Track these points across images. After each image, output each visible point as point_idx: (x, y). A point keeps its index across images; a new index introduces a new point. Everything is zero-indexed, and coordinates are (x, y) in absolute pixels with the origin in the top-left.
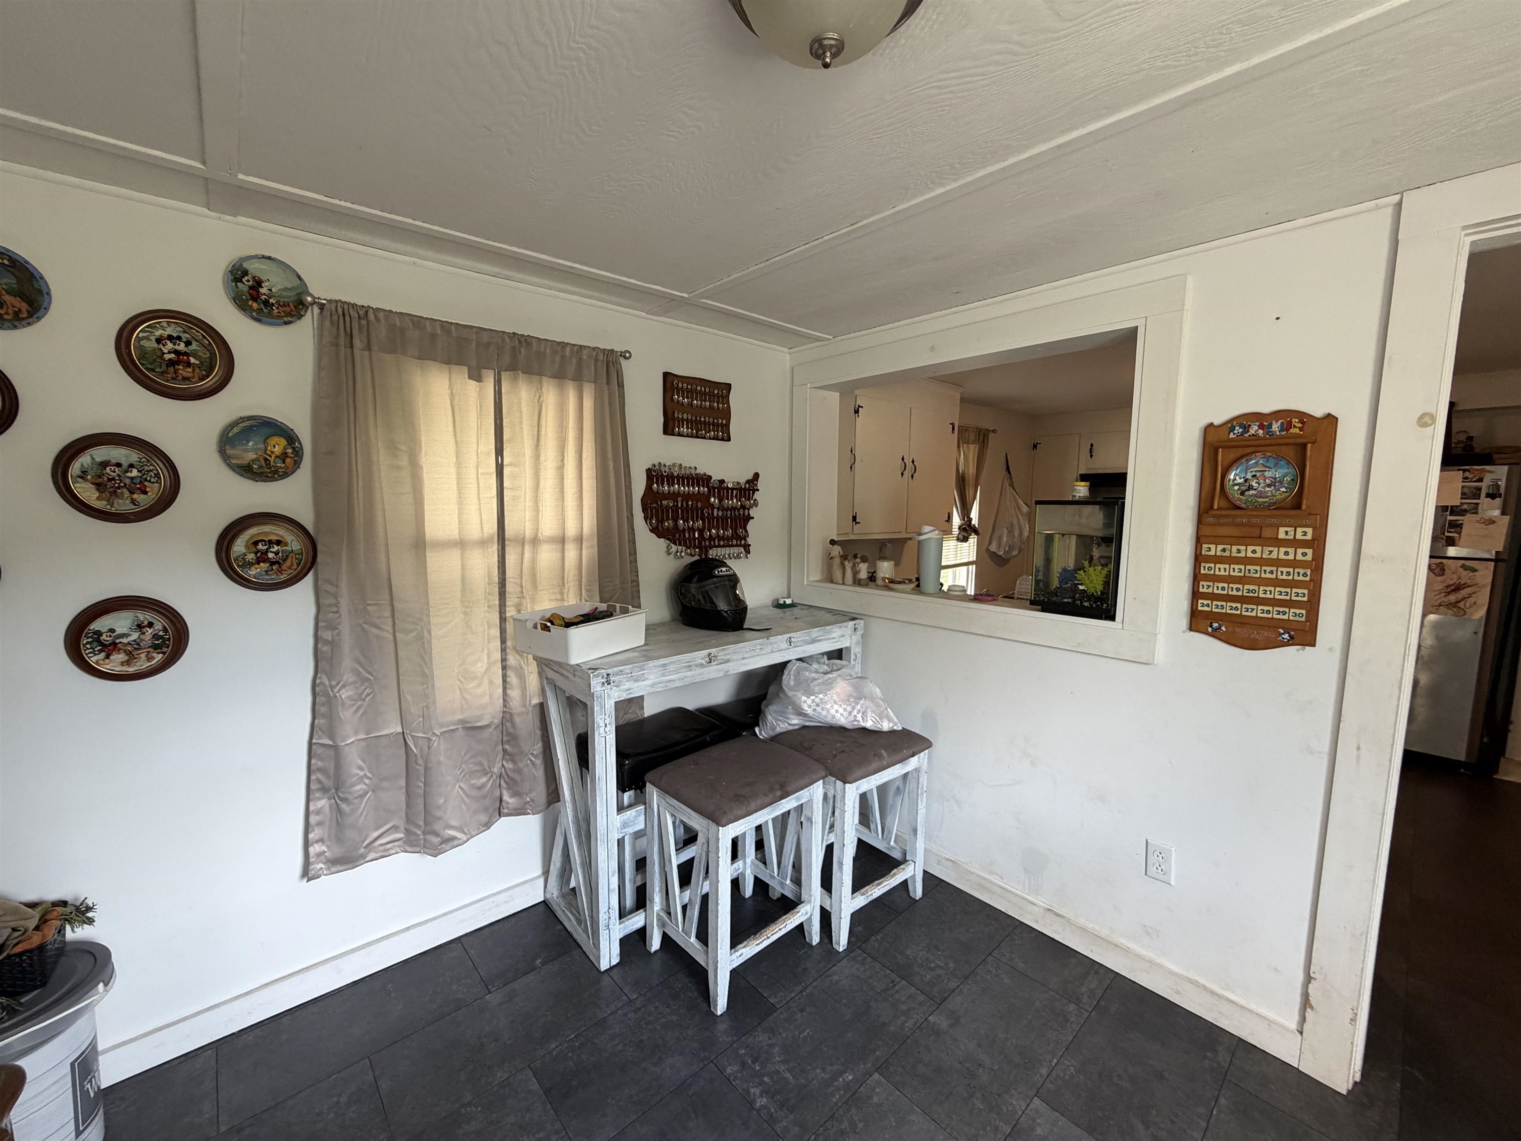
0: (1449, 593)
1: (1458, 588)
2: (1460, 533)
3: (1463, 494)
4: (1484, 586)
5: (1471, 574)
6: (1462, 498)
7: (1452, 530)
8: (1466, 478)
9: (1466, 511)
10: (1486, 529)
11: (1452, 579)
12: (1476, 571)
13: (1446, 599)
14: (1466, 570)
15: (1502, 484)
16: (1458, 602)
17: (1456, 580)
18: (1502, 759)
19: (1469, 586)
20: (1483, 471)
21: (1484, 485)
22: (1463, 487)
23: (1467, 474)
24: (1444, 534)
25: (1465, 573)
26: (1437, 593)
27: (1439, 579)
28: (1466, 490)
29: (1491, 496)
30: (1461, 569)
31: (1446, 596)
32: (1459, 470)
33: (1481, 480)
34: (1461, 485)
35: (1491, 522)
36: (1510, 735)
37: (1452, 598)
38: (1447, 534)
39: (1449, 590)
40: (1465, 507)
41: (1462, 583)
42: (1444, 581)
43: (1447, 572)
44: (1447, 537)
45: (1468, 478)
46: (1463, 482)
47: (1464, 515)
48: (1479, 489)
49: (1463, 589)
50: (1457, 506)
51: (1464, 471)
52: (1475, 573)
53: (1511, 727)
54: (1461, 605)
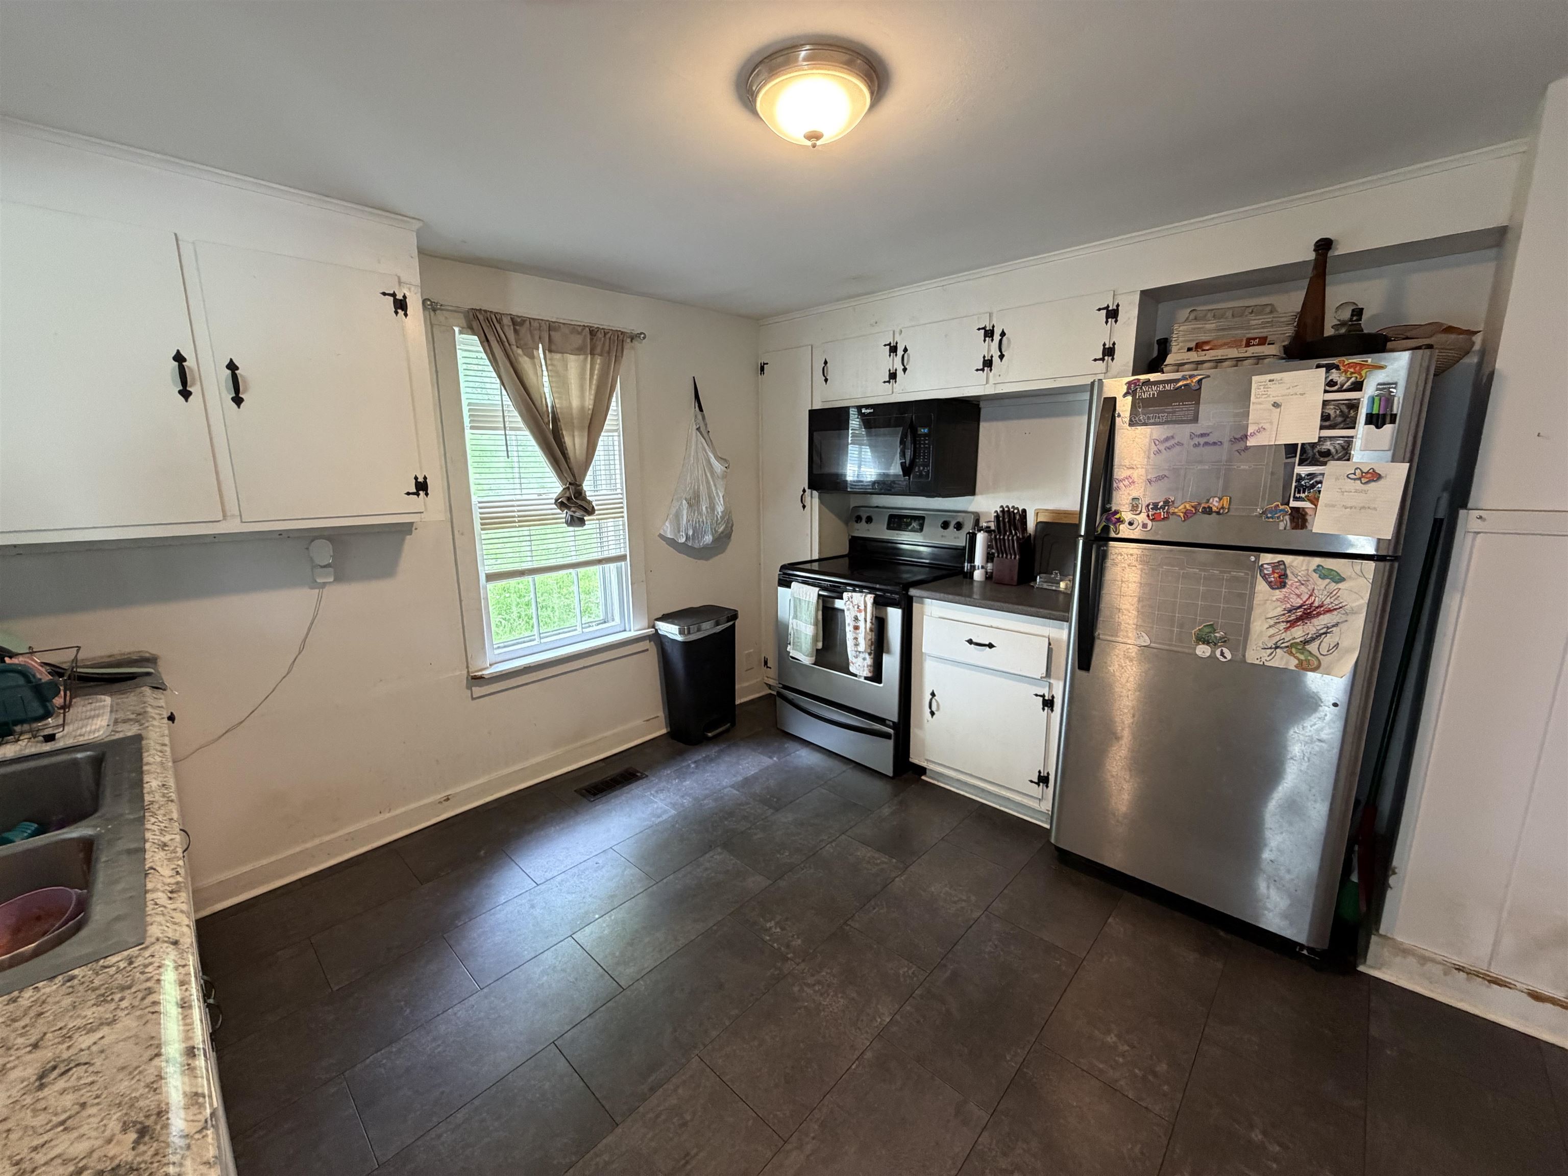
0: (1292, 624)
1: (1307, 613)
2: (1315, 501)
3: (1325, 418)
4: (1354, 612)
5: (1333, 586)
6: (1322, 428)
7: (1303, 495)
8: (1331, 383)
9: (1327, 454)
10: (1366, 492)
11: (1299, 596)
12: (1342, 580)
13: (1288, 636)
14: (1323, 577)
15: (1399, 393)
16: (1306, 642)
17: (1305, 597)
18: (1374, 939)
19: (1329, 611)
20: (1362, 366)
21: (1366, 396)
22: (1325, 403)
23: (1335, 375)
24: (1288, 504)
25: (1322, 583)
26: (1272, 622)
27: (1278, 594)
28: (1331, 410)
29: (1375, 420)
30: (1316, 576)
31: (1287, 629)
32: (1318, 366)
33: (1358, 386)
34: (1320, 397)
35: (1374, 476)
36: (1390, 894)
37: (1298, 633)
38: (1293, 504)
39: (1293, 617)
40: (1328, 445)
41: (1316, 604)
42: (1286, 599)
43: (1291, 580)
44: (1292, 508)
45: (1335, 384)
46: (1326, 391)
47: (1324, 464)
48: (1354, 406)
49: (1319, 614)
50: (1313, 445)
51: (1329, 368)
52: (1340, 586)
53: (1392, 880)
54: (1313, 647)
